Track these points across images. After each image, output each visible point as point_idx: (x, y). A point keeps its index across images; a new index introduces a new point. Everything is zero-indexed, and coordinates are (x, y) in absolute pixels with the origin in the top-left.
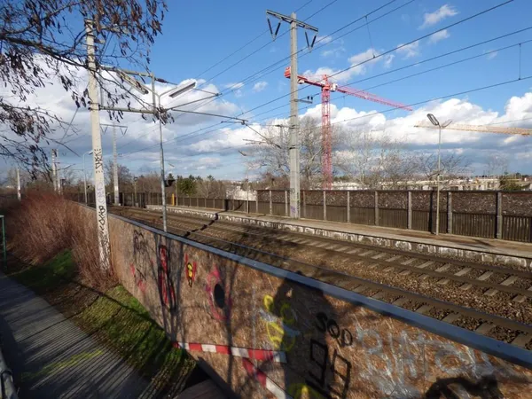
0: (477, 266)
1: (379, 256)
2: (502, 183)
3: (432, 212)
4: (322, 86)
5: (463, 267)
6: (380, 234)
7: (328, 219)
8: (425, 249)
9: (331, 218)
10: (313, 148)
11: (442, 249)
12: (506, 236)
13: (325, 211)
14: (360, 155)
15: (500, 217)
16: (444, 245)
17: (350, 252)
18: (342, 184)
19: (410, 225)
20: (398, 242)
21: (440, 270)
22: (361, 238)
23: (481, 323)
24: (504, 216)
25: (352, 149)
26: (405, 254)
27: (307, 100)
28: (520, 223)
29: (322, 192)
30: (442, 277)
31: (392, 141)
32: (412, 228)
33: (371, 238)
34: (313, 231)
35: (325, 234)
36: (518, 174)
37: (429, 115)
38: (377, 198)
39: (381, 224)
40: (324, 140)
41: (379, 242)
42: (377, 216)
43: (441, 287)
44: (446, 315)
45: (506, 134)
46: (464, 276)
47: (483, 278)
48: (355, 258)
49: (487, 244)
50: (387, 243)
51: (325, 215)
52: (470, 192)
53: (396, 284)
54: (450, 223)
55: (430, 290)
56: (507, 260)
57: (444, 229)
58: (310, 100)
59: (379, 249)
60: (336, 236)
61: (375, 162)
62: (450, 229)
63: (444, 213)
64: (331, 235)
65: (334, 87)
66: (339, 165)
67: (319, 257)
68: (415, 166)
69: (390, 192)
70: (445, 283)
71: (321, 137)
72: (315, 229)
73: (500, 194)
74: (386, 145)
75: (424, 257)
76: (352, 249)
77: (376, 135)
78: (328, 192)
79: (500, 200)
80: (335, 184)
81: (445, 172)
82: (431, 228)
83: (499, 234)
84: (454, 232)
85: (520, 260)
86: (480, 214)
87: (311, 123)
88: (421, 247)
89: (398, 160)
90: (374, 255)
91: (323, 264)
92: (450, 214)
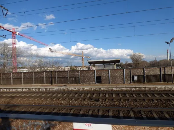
0: (63, 92)
1: (34, 95)
2: (71, 68)
3: (51, 78)
4: (12, 32)
5: (60, 93)
6: (34, 87)
7: (13, 84)
8: (49, 90)
9: (15, 83)
10: (7, 55)
11: (54, 89)
12: (71, 83)
13: (12, 81)
14: (28, 59)
15: (69, 78)
16: (55, 88)
17: (23, 96)
18: (21, 70)
19: (45, 83)
20: (41, 89)
21: (53, 96)
22: (27, 90)
23: (63, 109)
24: (70, 77)
25: (25, 57)
26: (43, 93)
27: (3, 36)
28: (73, 79)
29: (10, 73)
30: (54, 98)
31: (40, 55)
32: (46, 84)
33: (31, 89)
34: (6, 90)
35: (11, 90)
36: (74, 66)
37: (49, 48)
38: (33, 75)
39: (35, 83)
40: (13, 53)
41: (34, 90)
42: (34, 81)
43: (53, 101)
44: (54, 110)
45: (71, 55)
46: (60, 96)
47: (65, 96)
48: (24, 97)
49: (66, 86)
50: (37, 90)
51: (12, 83)
52: (63, 71)
53: (39, 104)
54: (57, 81)
55: (50, 103)
56: (70, 89)
57: (55, 83)
58: (4, 37)
59: (34, 92)
60: (16, 90)
61: (34, 62)
62: (57, 83)
63: (55, 78)
64: (14, 90)
65: (17, 33)
66: (20, 63)
67: (7, 100)
68: (47, 63)
69: (38, 72)
70: (54, 99)
71: (12, 51)
72: (7, 89)
73: (69, 72)
74: (38, 56)
75: (49, 92)
76: (23, 94)
77: (34, 53)
78: (13, 73)
79: (69, 73)
80: (18, 70)
81: (56, 65)
82: (51, 83)
83: (69, 83)
84: (58, 83)
85: (73, 89)
86: (64, 77)
87: (6, 45)
88: (48, 90)
89: (42, 62)
90: (32, 95)
91: (9, 103)
92: (57, 78)
